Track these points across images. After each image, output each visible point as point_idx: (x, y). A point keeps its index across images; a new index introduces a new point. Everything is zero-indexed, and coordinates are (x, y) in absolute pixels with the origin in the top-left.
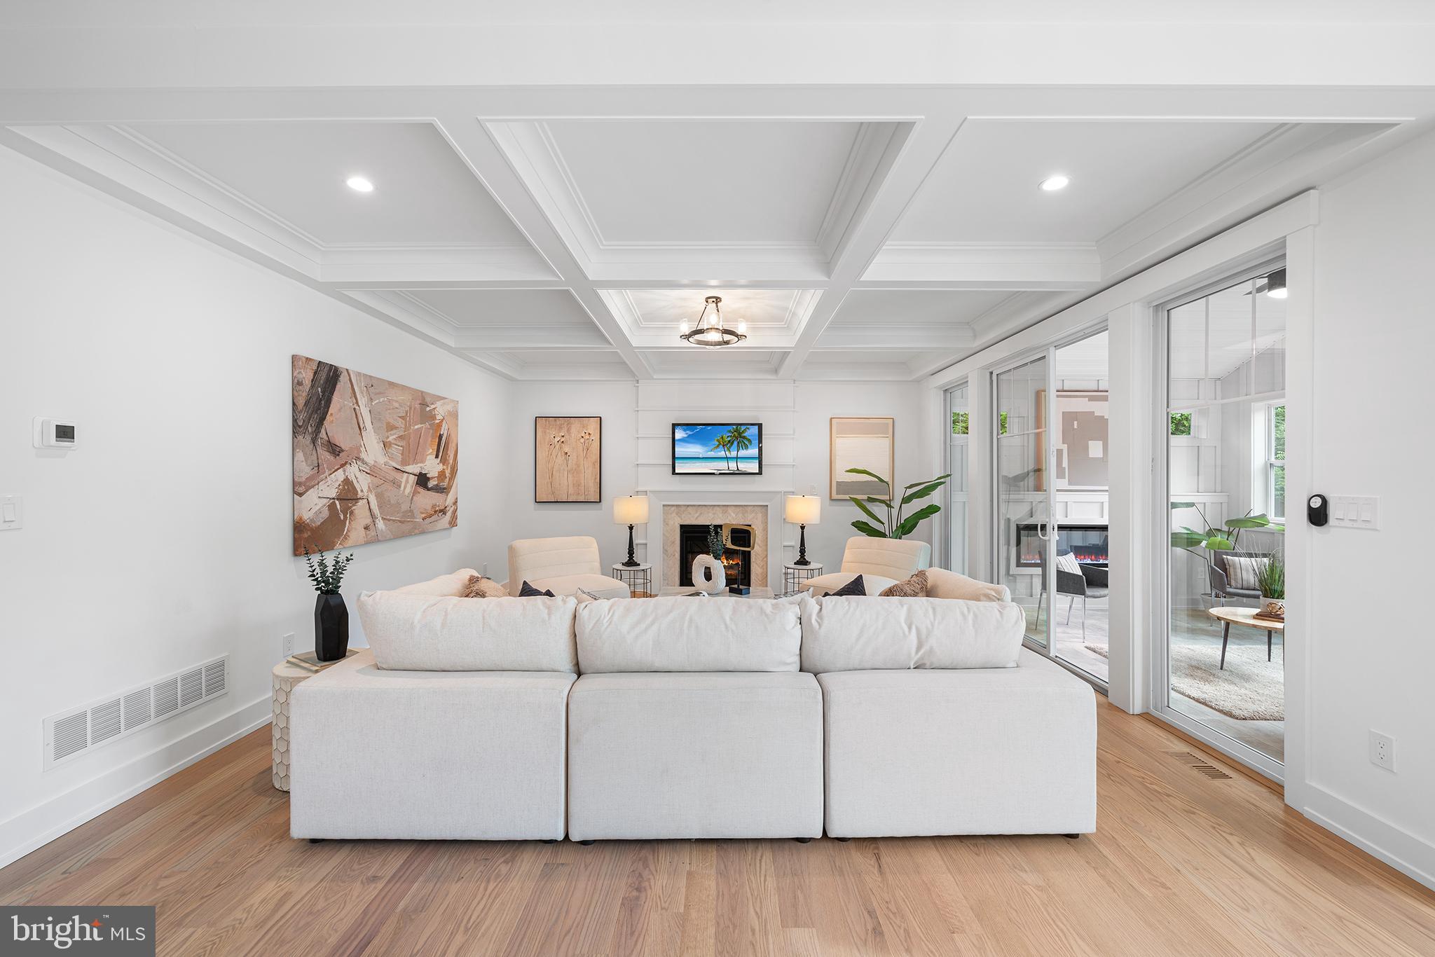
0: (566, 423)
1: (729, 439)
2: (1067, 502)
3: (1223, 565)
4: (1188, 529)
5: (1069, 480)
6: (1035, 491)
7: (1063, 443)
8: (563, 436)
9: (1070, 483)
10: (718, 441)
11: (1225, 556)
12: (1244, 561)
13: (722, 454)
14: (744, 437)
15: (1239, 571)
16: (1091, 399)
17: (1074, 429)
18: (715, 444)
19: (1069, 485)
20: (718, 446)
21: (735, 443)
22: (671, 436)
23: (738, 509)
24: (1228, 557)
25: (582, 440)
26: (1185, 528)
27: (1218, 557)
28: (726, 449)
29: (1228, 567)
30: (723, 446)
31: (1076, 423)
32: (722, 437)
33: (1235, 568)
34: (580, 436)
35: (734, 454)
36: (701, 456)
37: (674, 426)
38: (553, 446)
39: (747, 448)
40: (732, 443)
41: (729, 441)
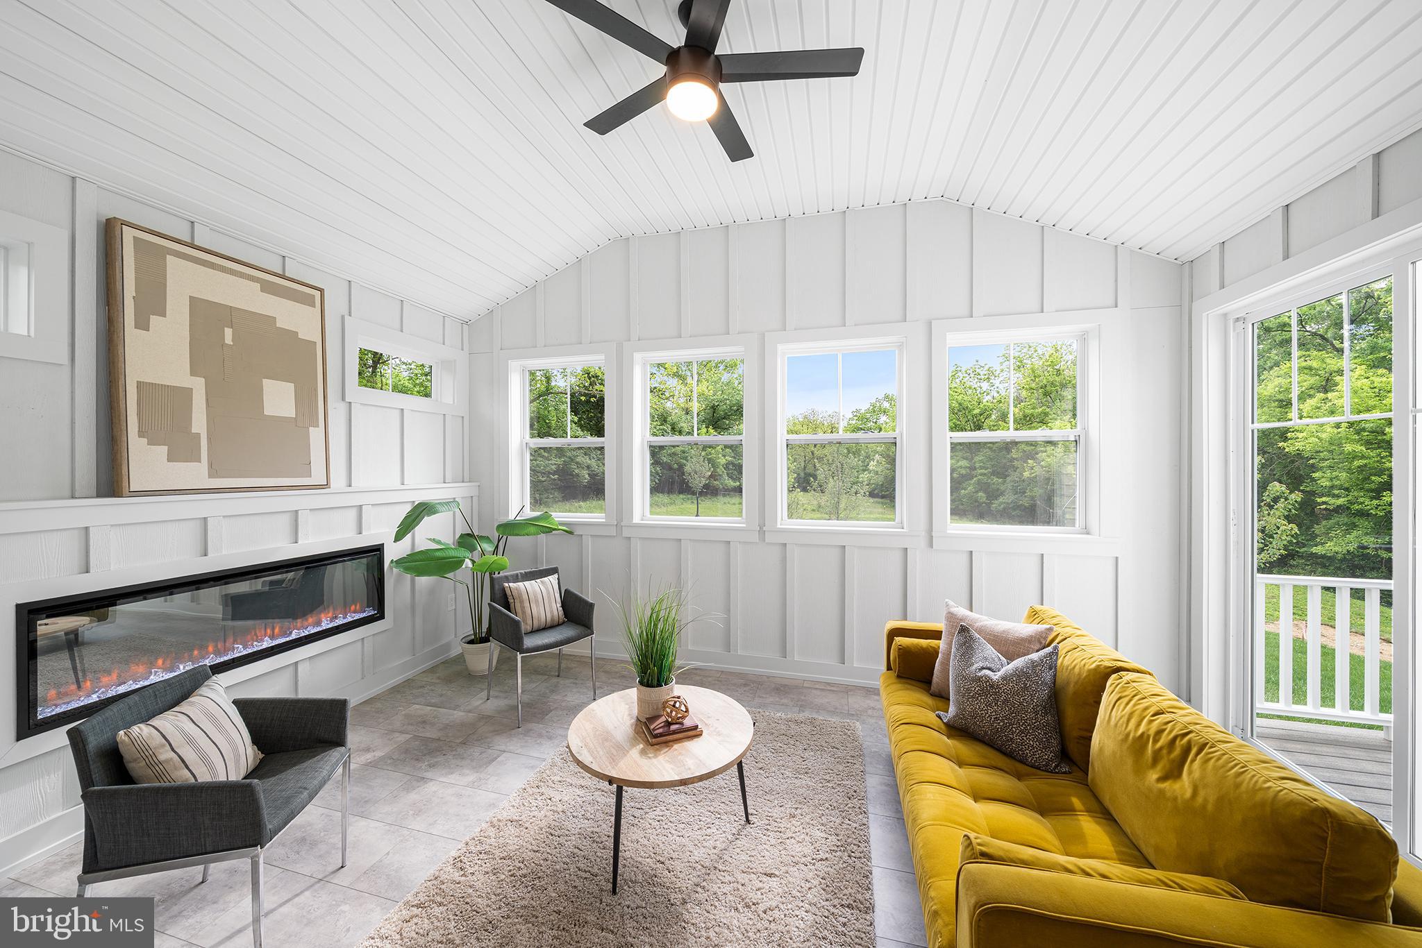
2: (205, 519)
3: (503, 599)
4: (439, 542)
5: (211, 465)
6: (99, 496)
7: (194, 372)
9: (212, 475)
11: (506, 585)
12: (532, 586)
15: (527, 604)
16: (267, 288)
17: (223, 345)
19: (210, 476)
24: (511, 584)
26: (434, 540)
27: (497, 587)
29: (511, 601)
31: (228, 332)
33: (522, 602)
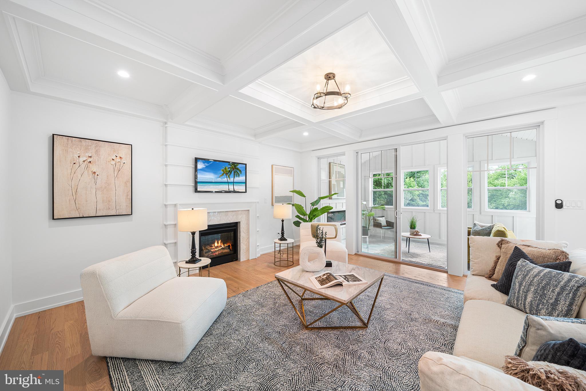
0: (94, 146)
1: (229, 170)
8: (90, 157)
10: (223, 171)
13: (225, 180)
14: (237, 169)
18: (221, 173)
20: (223, 174)
21: (233, 172)
22: (194, 166)
23: (234, 213)
25: (113, 162)
28: (227, 176)
30: (226, 174)
32: (225, 169)
34: (111, 158)
35: (232, 180)
36: (213, 181)
37: (197, 160)
38: (77, 166)
39: (239, 176)
40: (231, 173)
41: (229, 171)
